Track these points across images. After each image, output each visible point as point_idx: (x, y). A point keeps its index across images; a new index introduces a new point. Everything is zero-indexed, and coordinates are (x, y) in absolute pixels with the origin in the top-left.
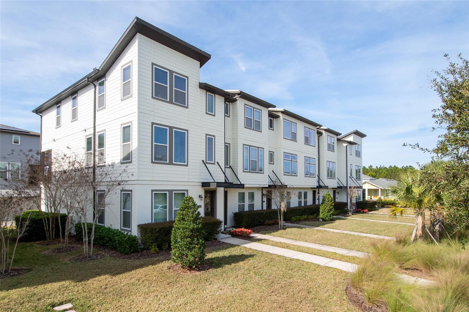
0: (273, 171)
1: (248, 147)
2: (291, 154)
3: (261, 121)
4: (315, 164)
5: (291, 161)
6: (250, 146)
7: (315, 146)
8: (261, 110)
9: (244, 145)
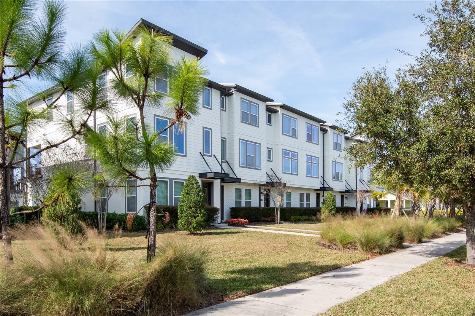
0: (271, 168)
1: (244, 142)
2: (291, 151)
3: (258, 116)
4: (318, 164)
5: (291, 158)
6: (246, 141)
7: (318, 144)
8: (258, 104)
9: (240, 139)
